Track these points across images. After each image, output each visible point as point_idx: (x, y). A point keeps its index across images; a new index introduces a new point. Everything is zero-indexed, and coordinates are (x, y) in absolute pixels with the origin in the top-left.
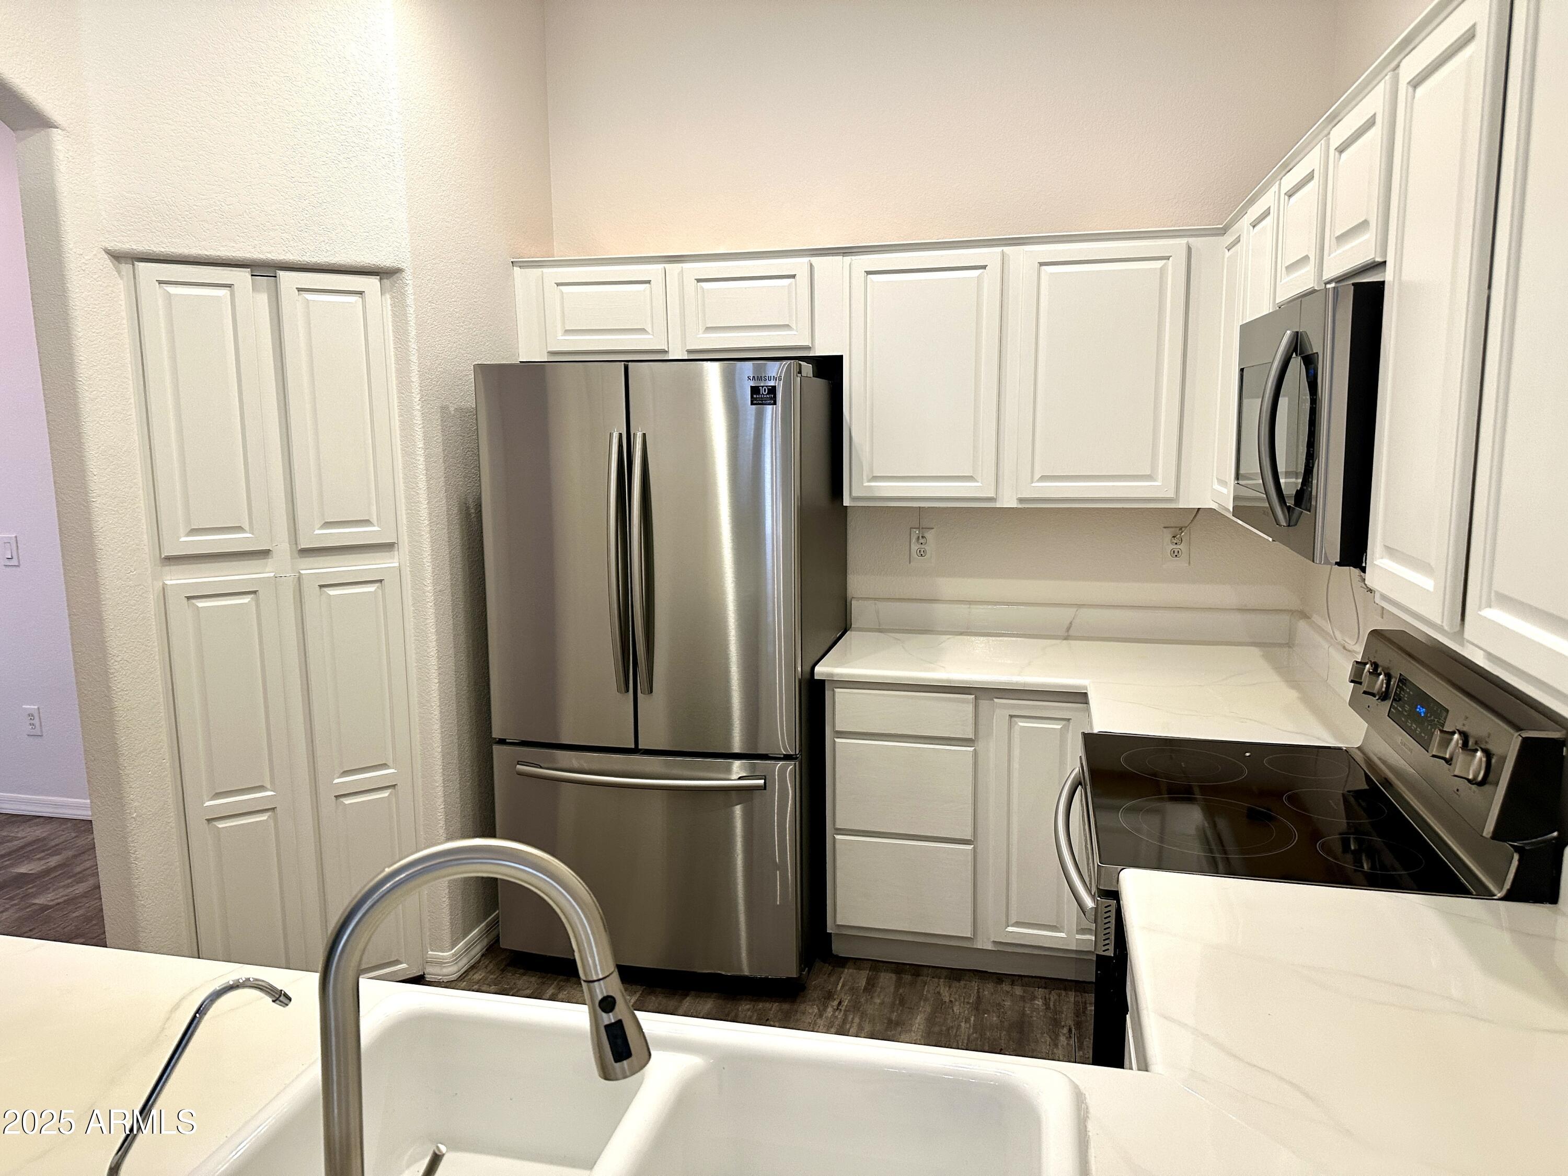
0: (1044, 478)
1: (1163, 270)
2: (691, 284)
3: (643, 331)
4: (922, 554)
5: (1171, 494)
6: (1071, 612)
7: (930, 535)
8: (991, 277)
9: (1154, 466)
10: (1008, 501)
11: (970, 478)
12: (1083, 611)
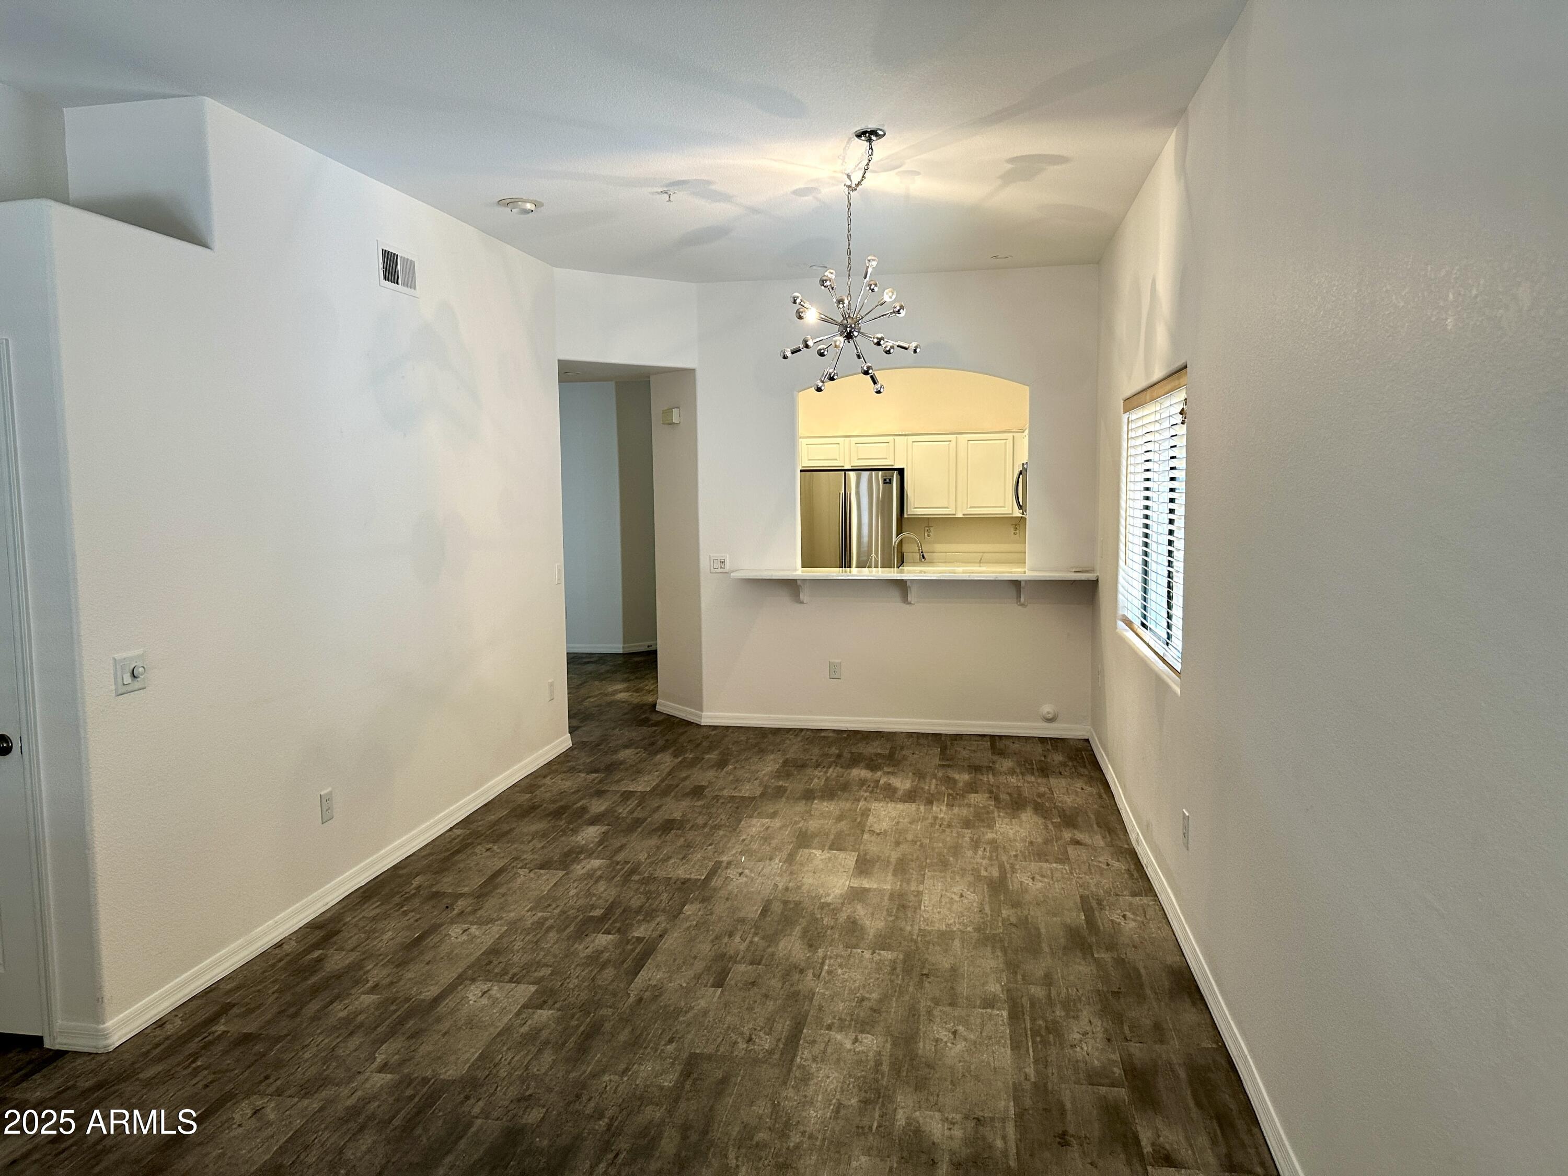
0: (971, 507)
1: (1005, 443)
2: (853, 445)
3: (836, 459)
4: (929, 536)
5: (1010, 512)
6: (981, 554)
7: (931, 529)
8: (953, 444)
9: (1005, 503)
10: (960, 515)
11: (947, 508)
12: (985, 555)
